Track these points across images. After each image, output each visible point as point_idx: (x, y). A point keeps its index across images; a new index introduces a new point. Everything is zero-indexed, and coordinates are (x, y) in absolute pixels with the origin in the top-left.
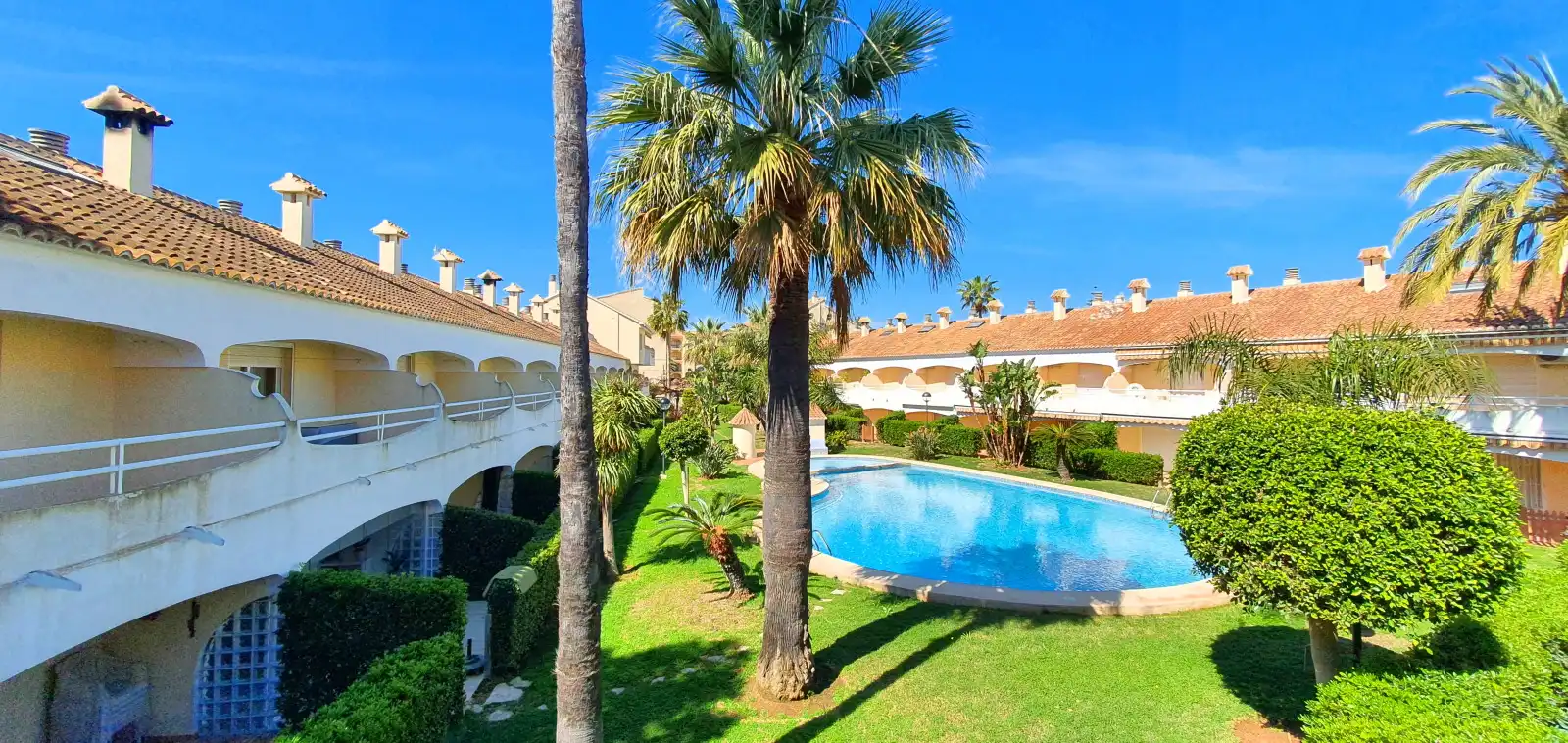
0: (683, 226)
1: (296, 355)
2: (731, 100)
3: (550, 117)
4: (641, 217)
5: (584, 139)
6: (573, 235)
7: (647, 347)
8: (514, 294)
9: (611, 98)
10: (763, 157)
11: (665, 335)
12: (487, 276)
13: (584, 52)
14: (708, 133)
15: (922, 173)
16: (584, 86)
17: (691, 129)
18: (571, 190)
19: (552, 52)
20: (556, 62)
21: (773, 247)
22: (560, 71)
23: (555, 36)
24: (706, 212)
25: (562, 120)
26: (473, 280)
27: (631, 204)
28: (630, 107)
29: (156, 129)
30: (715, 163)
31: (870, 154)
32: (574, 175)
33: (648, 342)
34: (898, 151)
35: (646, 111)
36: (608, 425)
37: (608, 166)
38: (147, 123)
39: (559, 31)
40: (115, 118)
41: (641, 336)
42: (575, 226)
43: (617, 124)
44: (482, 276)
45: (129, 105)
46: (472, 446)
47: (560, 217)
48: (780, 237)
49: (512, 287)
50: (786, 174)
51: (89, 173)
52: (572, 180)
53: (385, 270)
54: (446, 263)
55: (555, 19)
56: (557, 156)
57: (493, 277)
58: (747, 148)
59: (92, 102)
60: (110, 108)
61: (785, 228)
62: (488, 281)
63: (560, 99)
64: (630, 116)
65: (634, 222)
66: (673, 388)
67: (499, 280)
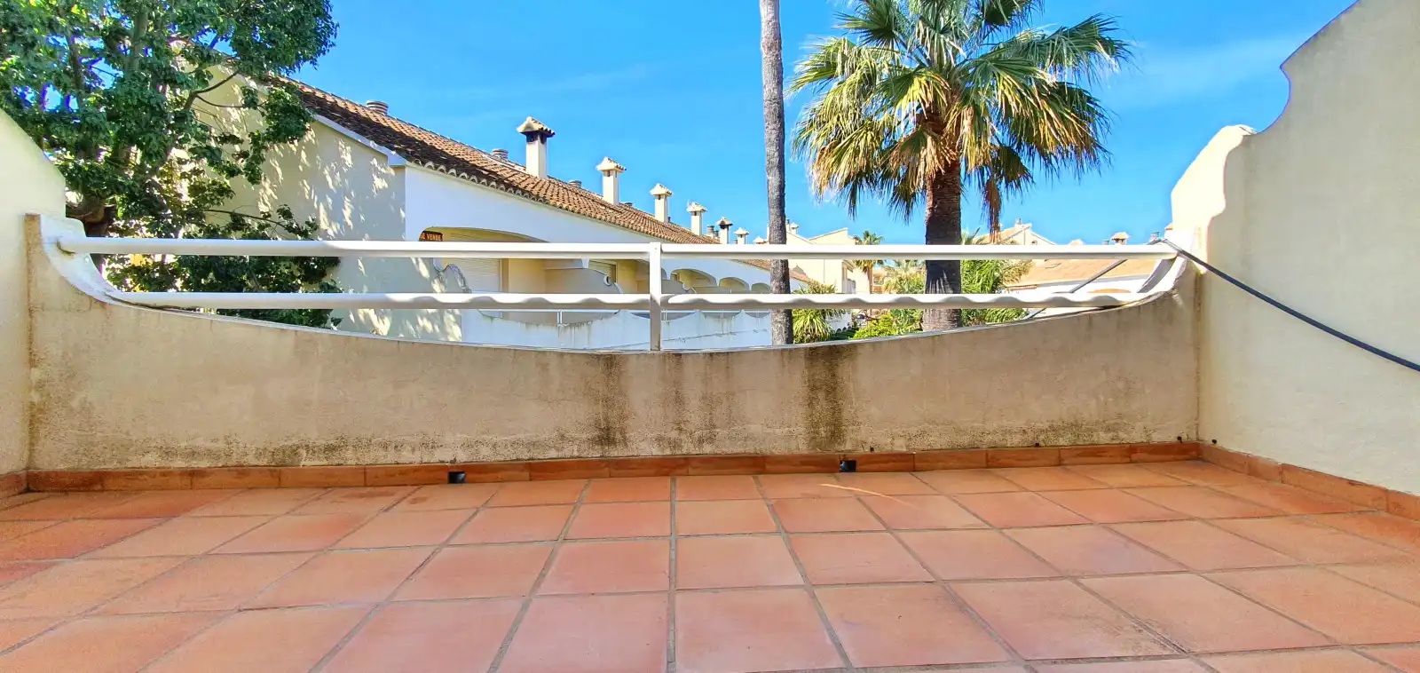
0: (851, 151)
1: (618, 267)
2: (890, 48)
3: (762, 87)
4: (824, 149)
5: (781, 98)
6: (775, 160)
7: (849, 280)
8: (741, 236)
9: (802, 67)
10: (910, 91)
11: (865, 269)
12: (723, 222)
13: (780, 43)
14: (869, 79)
15: (1050, 79)
16: (781, 64)
17: (857, 76)
18: (774, 132)
19: (762, 47)
20: (764, 51)
21: (920, 156)
22: (766, 57)
23: (763, 36)
24: (869, 138)
25: (769, 89)
26: (713, 227)
27: (817, 140)
28: (814, 70)
29: (548, 139)
30: (876, 99)
31: (999, 71)
32: (775, 122)
33: (850, 275)
34: (1031, 64)
35: (826, 70)
36: (808, 318)
37: (802, 116)
38: (544, 135)
39: (766, 32)
40: (531, 135)
41: (843, 269)
42: (776, 154)
43: (806, 84)
44: (719, 222)
45: (537, 127)
46: (717, 335)
47: (768, 150)
48: (926, 147)
49: (740, 231)
50: (925, 99)
51: (522, 169)
52: (774, 125)
53: (659, 220)
54: (695, 213)
55: (763, 24)
56: (766, 111)
57: (727, 223)
58: (901, 82)
59: (521, 129)
60: (529, 130)
61: (929, 139)
62: (723, 226)
63: (767, 75)
64: (816, 76)
65: (819, 153)
66: (874, 317)
67: (731, 225)
